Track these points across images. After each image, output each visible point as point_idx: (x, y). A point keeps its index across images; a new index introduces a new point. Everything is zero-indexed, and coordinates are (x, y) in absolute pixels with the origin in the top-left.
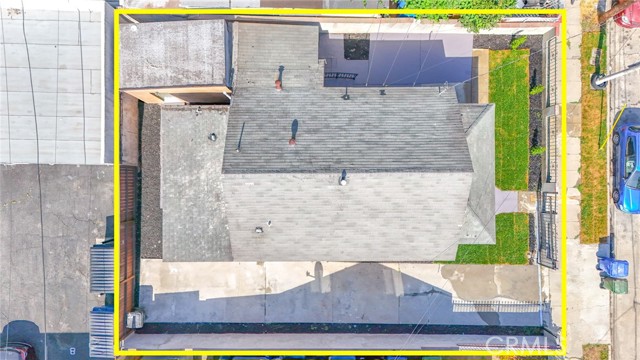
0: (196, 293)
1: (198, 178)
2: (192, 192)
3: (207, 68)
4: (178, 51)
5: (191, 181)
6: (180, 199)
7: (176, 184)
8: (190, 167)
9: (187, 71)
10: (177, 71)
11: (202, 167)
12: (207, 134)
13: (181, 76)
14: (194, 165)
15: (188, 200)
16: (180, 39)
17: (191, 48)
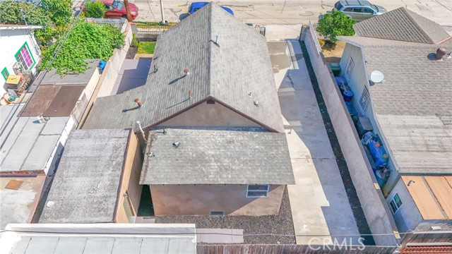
0: (324, 208)
1: (213, 156)
2: (226, 161)
3: (112, 142)
4: (89, 165)
5: (216, 161)
6: (232, 170)
7: (218, 173)
8: (202, 162)
9: (111, 157)
10: (107, 166)
11: (203, 153)
12: (173, 149)
13: (114, 163)
14: (201, 159)
15: (233, 163)
16: (77, 163)
17: (89, 154)
